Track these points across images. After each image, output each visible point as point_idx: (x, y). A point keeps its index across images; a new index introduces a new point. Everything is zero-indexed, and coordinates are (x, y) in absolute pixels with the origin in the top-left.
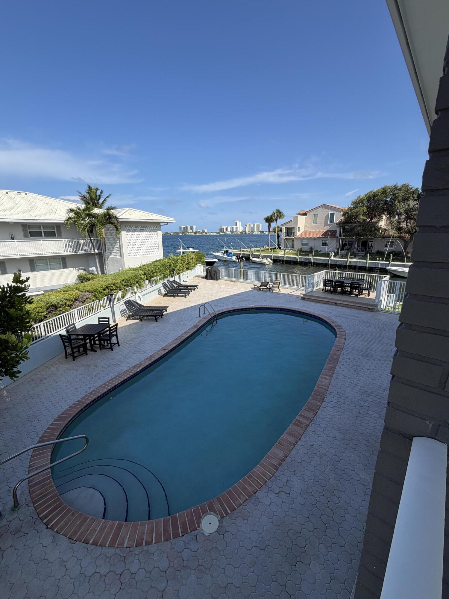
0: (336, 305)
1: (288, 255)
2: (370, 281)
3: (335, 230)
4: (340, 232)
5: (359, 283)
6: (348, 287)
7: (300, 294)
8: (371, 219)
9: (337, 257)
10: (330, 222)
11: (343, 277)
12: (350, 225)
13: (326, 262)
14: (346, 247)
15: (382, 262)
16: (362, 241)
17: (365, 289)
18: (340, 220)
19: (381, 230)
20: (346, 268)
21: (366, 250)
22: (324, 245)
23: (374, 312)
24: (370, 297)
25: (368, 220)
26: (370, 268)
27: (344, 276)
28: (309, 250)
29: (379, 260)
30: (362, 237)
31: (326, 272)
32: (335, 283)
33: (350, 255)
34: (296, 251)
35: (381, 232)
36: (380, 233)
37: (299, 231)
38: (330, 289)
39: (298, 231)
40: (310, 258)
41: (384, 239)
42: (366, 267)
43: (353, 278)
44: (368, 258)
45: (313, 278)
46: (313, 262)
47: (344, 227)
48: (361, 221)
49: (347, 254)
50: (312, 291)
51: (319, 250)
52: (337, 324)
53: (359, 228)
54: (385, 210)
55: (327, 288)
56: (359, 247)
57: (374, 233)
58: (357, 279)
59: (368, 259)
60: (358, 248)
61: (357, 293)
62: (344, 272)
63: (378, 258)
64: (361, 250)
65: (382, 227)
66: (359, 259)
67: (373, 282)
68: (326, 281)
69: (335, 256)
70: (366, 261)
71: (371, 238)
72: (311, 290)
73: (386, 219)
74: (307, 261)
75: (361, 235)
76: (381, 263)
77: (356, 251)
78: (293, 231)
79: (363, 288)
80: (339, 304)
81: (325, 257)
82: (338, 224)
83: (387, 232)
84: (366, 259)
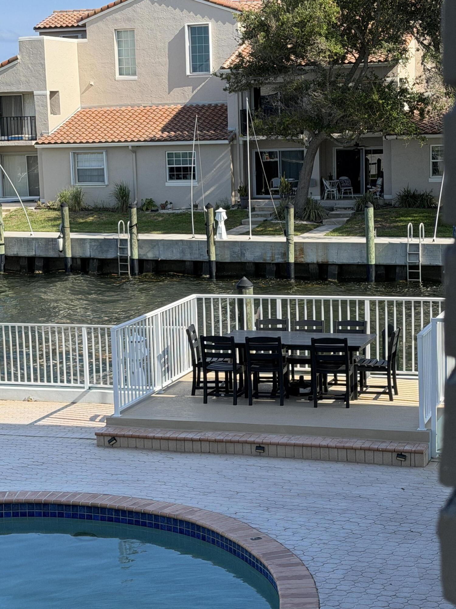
0: (260, 455)
1: (18, 229)
2: (391, 327)
3: (220, 102)
4: (243, 112)
5: (345, 341)
6: (302, 362)
7: (93, 419)
8: (364, 53)
9: (240, 228)
10: (194, 69)
11: (275, 321)
12: (280, 79)
13: (196, 257)
14: (277, 182)
15: (428, 241)
16: (338, 152)
17: (376, 369)
18: (233, 59)
19: (409, 102)
20: (288, 277)
21: (357, 190)
22: (178, 178)
23: (421, 466)
24: (399, 401)
25: (351, 58)
26: (382, 271)
27: (279, 316)
28: (113, 202)
29: (416, 235)
30: (336, 135)
31: (199, 300)
32: (245, 347)
33: (297, 217)
34: (49, 208)
35: (406, 108)
36: (405, 114)
37: (55, 110)
38: (228, 380)
39: (53, 113)
40: (124, 241)
41: (423, 139)
42: (367, 266)
43: (318, 323)
44: (372, 224)
45: (143, 333)
46: (136, 257)
47: (257, 92)
48: (324, 61)
49: (282, 214)
50: (148, 398)
51: (159, 200)
52: (272, 547)
53: (318, 95)
54: (413, 15)
55: (211, 376)
56: (331, 178)
57: (381, 117)
58: (337, 324)
59: (372, 232)
60: (326, 183)
61: (344, 389)
62: (279, 298)
63: (410, 224)
64: (339, 191)
65: (408, 86)
66: (334, 231)
67: (400, 330)
68: (204, 347)
69: (230, 225)
70: (363, 240)
71: (370, 135)
72: (141, 394)
73: (421, 53)
74: (110, 255)
75: (328, 126)
76: (424, 245)
77: (318, 198)
78: (28, 113)
79: (364, 360)
80: (272, 449)
81: (189, 232)
82: (228, 78)
83: (430, 108)
84: (364, 233)
